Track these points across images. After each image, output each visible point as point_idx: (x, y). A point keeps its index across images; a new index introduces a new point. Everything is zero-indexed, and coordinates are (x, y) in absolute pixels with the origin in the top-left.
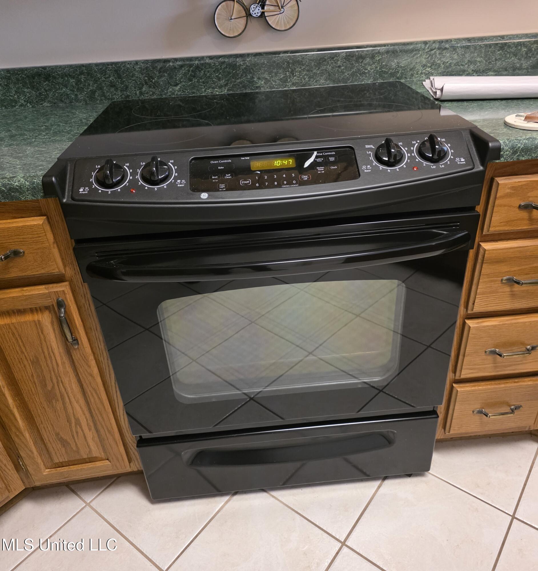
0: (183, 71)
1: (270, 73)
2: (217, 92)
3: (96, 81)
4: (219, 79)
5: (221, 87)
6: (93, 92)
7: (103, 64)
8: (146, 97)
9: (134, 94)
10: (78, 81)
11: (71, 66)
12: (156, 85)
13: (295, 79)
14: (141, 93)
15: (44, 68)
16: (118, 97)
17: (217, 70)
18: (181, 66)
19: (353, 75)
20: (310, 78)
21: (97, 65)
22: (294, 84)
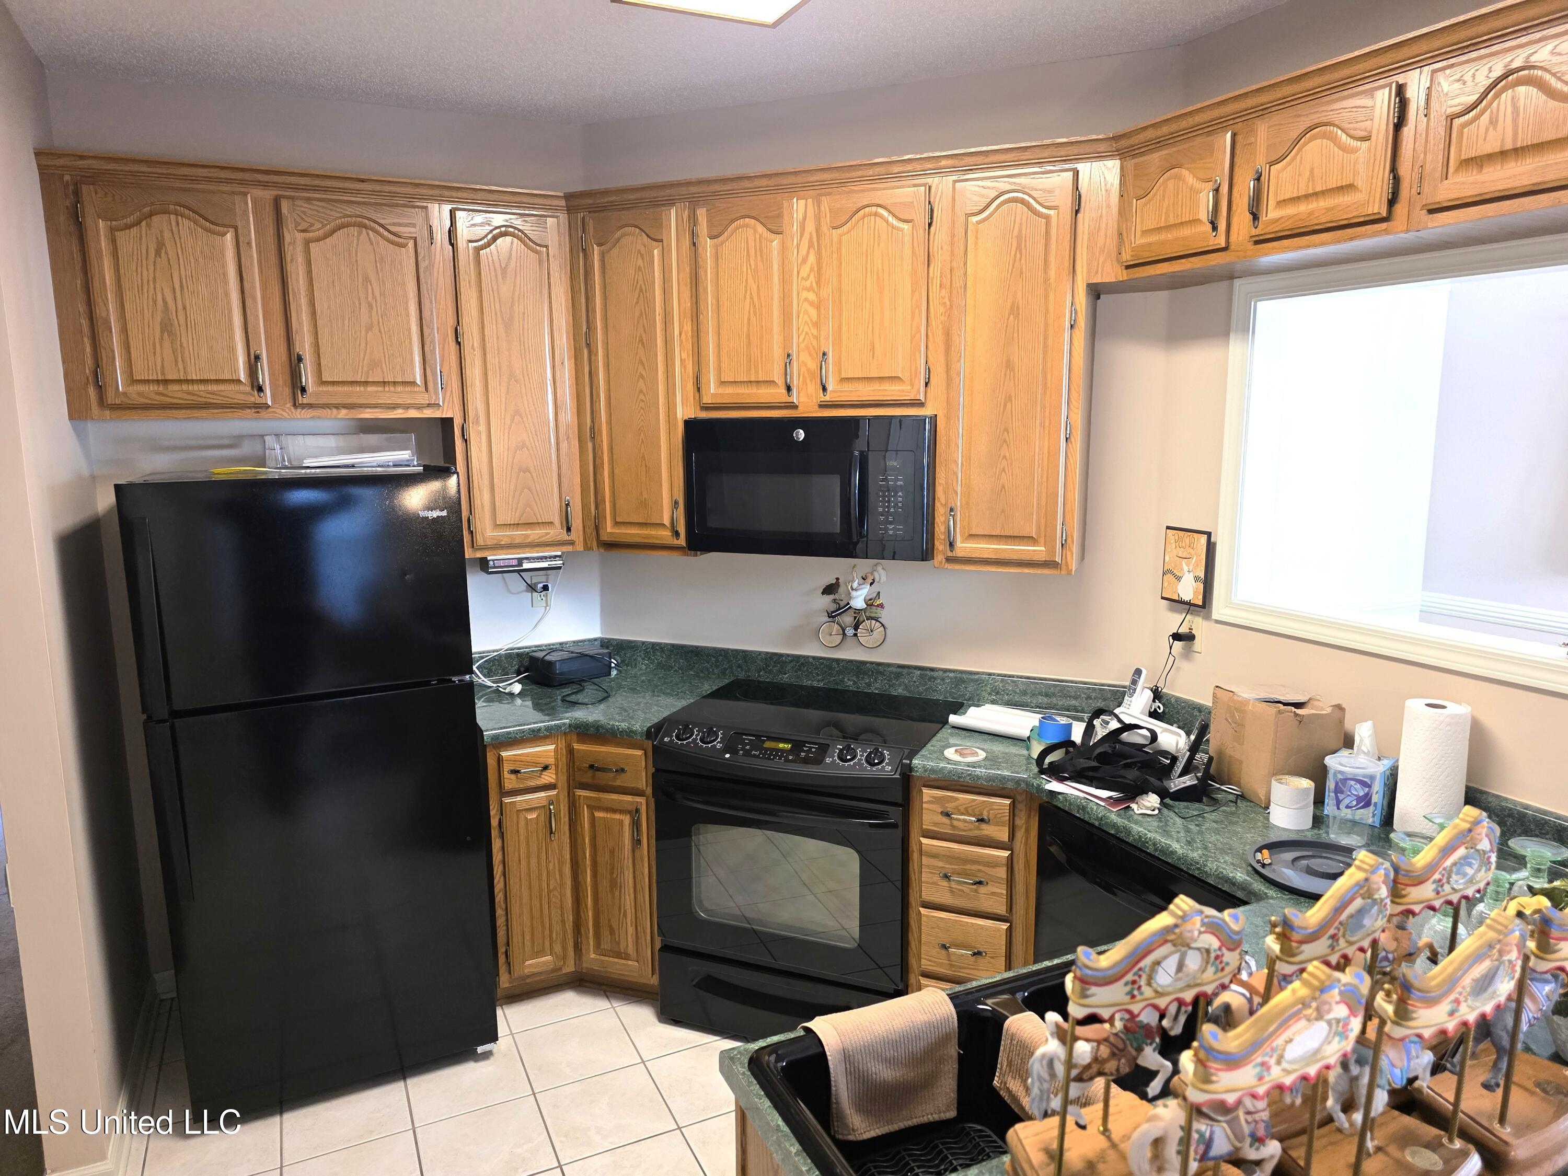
0: (792, 664)
1: (858, 677)
2: (815, 684)
3: (729, 662)
4: (818, 675)
5: (819, 681)
6: (725, 669)
7: (737, 650)
8: (762, 679)
9: (754, 675)
10: (717, 661)
11: (714, 649)
12: (770, 672)
13: (878, 685)
14: (759, 676)
15: (697, 647)
16: (742, 676)
17: (817, 668)
18: (791, 661)
19: (926, 690)
20: (890, 686)
21: (733, 650)
22: (876, 689)
